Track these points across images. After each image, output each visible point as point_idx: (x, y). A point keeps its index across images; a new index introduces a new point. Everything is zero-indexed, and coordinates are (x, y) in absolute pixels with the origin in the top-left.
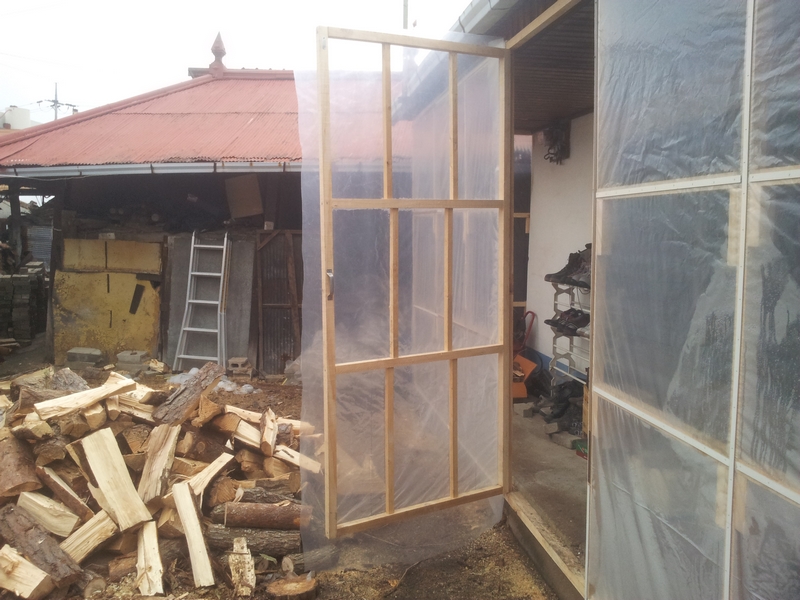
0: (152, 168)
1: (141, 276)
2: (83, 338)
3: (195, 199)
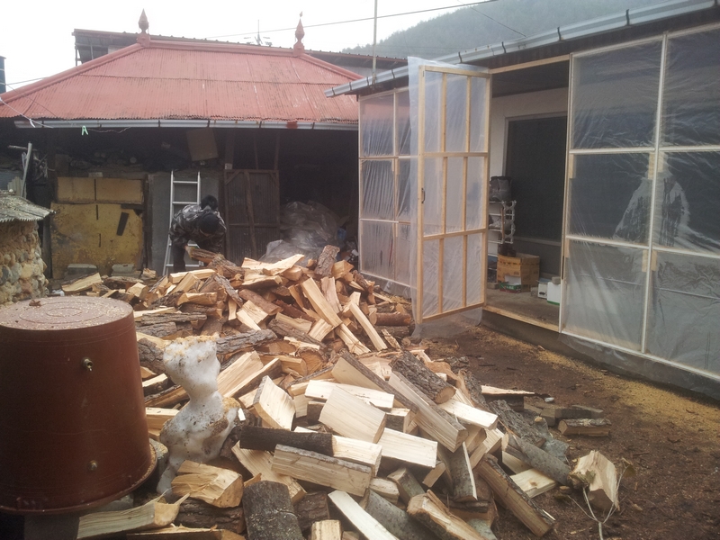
0: (159, 123)
1: (125, 206)
2: (76, 256)
3: (168, 146)
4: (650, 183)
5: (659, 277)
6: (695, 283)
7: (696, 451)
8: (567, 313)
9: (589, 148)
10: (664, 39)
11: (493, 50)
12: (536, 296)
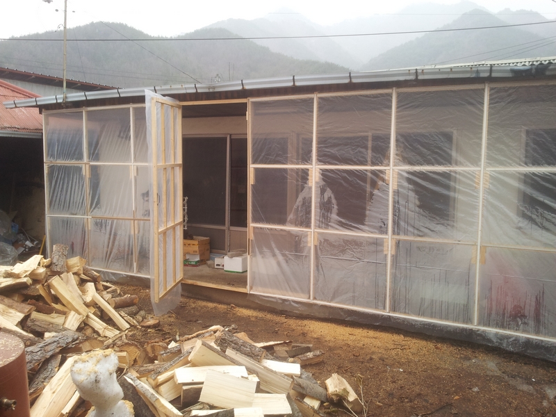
4: (310, 188)
5: (320, 249)
6: (343, 251)
7: (371, 359)
8: (253, 279)
9: (265, 163)
10: (315, 97)
11: (186, 89)
12: (214, 268)
